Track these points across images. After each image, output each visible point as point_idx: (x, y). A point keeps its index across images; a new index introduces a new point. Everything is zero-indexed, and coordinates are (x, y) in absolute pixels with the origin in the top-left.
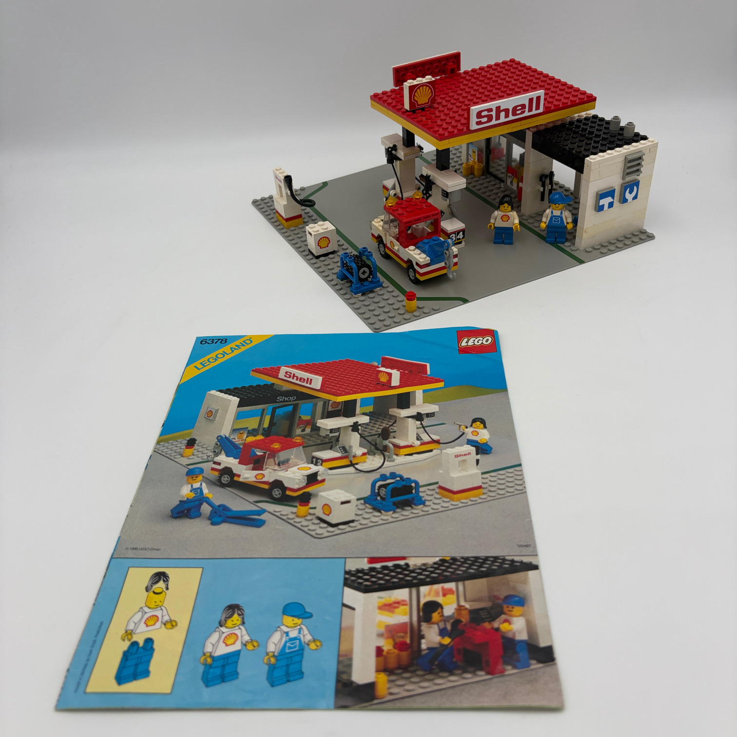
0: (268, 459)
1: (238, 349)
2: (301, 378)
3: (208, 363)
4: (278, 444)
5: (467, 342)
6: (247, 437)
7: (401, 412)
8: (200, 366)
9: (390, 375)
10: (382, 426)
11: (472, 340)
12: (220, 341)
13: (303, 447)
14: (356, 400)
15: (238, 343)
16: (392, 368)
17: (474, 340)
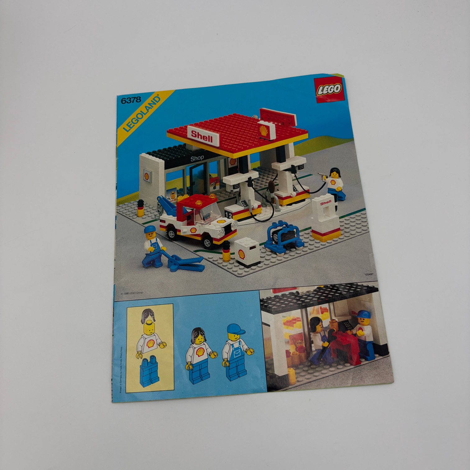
0: (195, 215)
1: (151, 108)
2: (204, 136)
3: (133, 124)
4: (199, 201)
5: (322, 91)
6: (178, 197)
7: (280, 166)
8: (128, 128)
9: (268, 128)
10: (268, 180)
11: (325, 89)
12: (136, 99)
13: (218, 203)
14: (247, 155)
15: (149, 100)
16: (269, 121)
17: (328, 88)
